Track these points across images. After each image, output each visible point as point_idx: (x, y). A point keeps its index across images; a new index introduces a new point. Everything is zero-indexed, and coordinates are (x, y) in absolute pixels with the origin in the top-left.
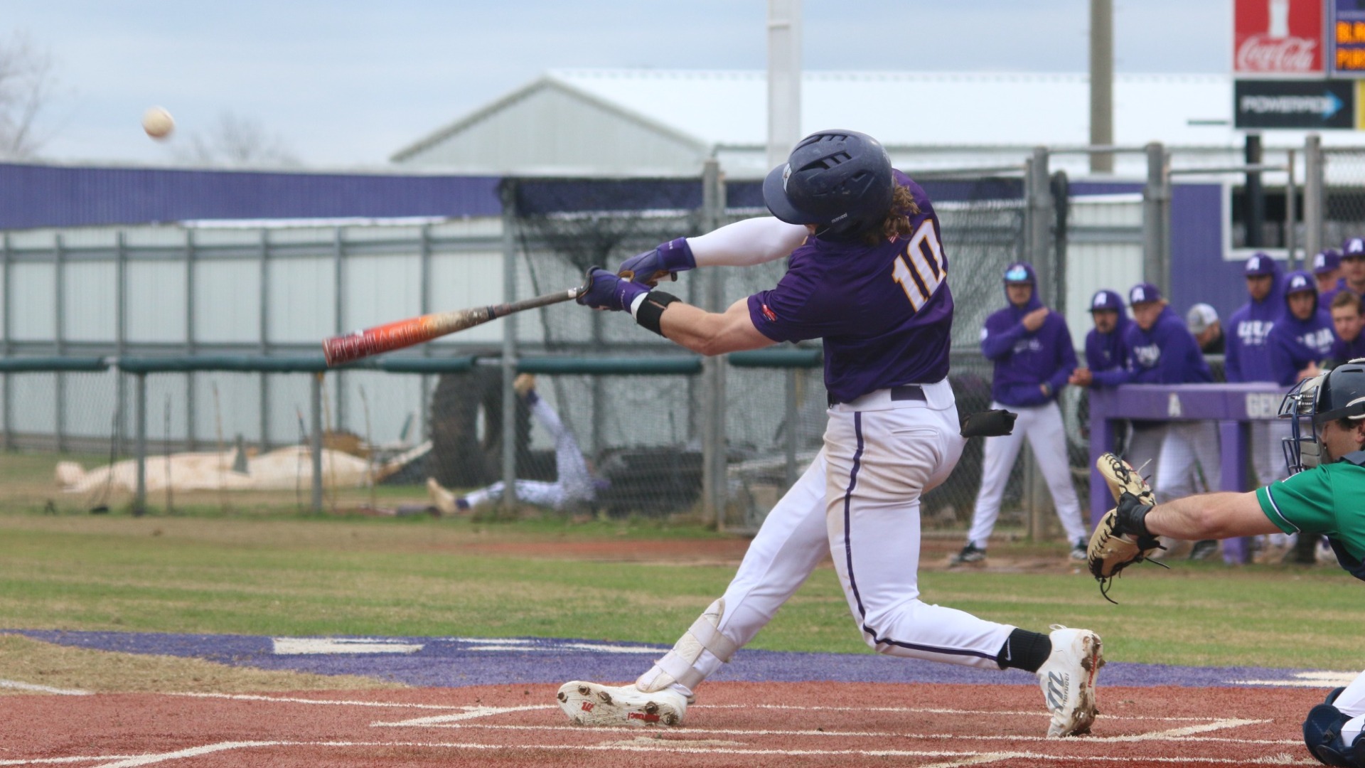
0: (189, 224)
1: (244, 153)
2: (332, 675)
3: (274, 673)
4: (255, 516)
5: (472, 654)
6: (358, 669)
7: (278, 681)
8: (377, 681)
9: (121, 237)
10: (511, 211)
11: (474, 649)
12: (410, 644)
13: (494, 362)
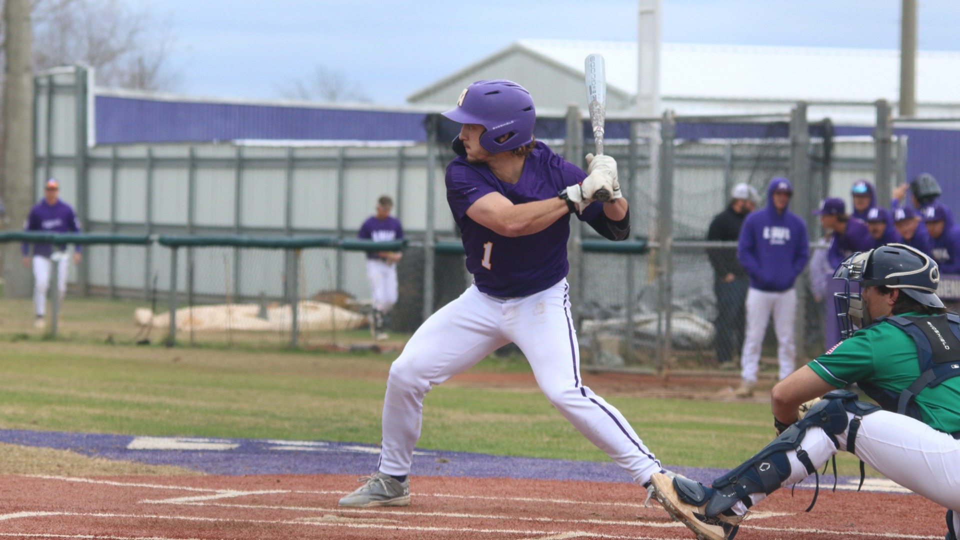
0: (239, 142)
1: (333, 96)
2: (156, 465)
3: (117, 462)
4: (249, 349)
5: (274, 452)
6: (176, 461)
7: (116, 468)
8: (185, 470)
9: (192, 151)
10: (433, 137)
11: (279, 448)
12: (232, 443)
13: (419, 244)
